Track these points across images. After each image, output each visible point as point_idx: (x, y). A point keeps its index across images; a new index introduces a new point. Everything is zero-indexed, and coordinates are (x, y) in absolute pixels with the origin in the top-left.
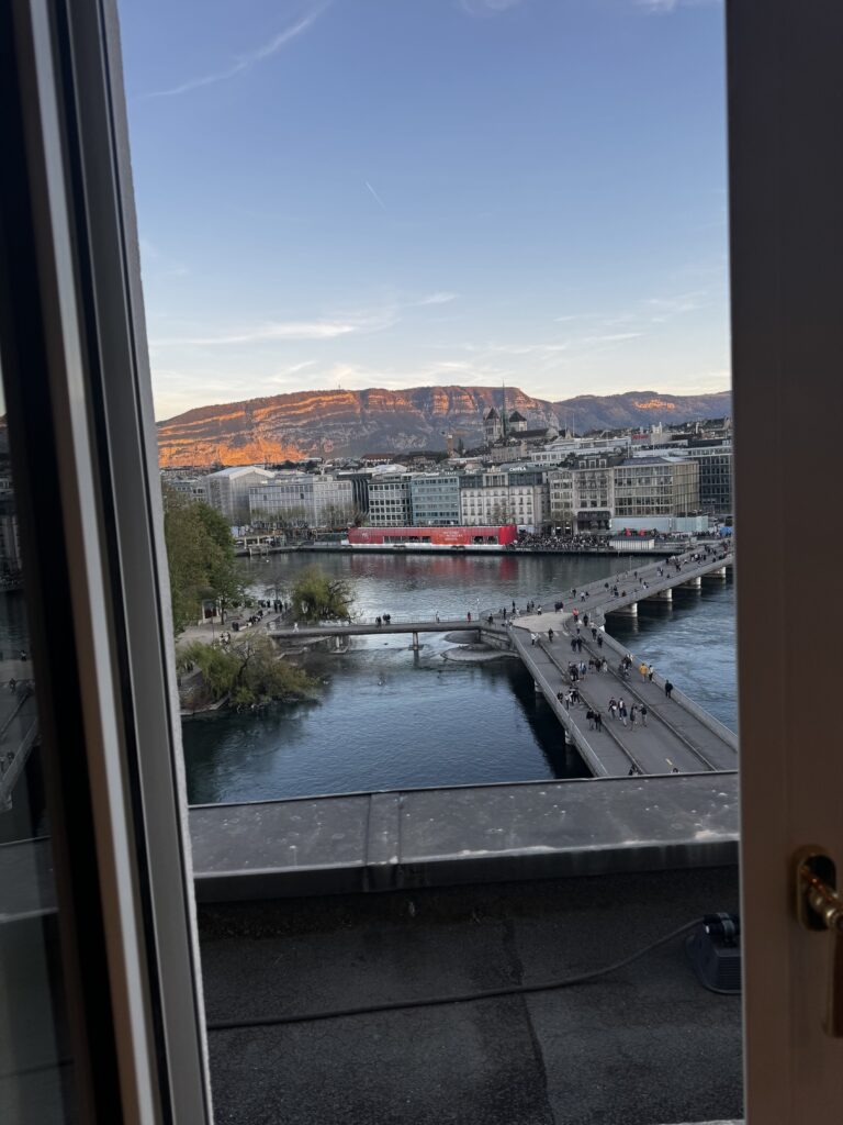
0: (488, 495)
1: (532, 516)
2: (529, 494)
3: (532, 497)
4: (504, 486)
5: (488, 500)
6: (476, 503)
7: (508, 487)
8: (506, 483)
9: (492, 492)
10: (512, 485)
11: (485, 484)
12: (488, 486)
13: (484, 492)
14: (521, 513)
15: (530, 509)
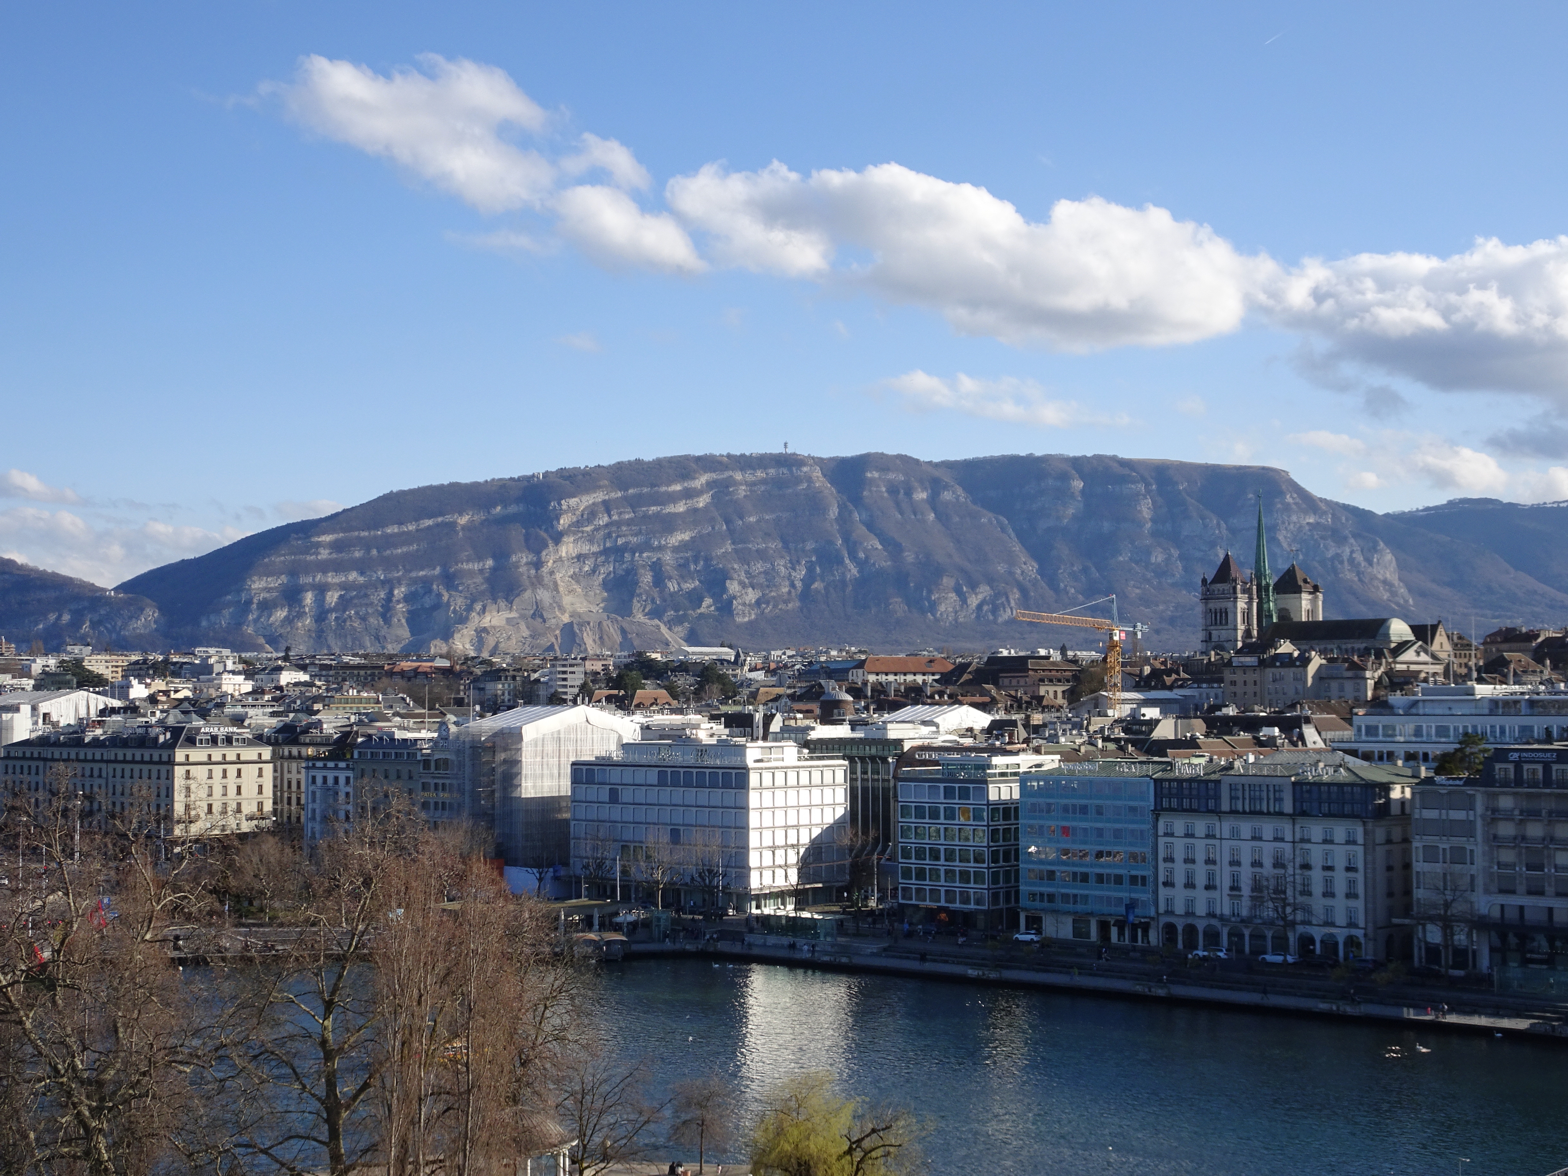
0: (1235, 835)
1: (1359, 904)
2: (1351, 842)
3: (1360, 850)
4: (1280, 814)
5: (1234, 851)
6: (1200, 857)
7: (1293, 817)
8: (1288, 807)
9: (1246, 827)
10: (1304, 814)
11: (1225, 806)
12: (1233, 812)
13: (1225, 827)
14: (1329, 894)
15: (1352, 883)
